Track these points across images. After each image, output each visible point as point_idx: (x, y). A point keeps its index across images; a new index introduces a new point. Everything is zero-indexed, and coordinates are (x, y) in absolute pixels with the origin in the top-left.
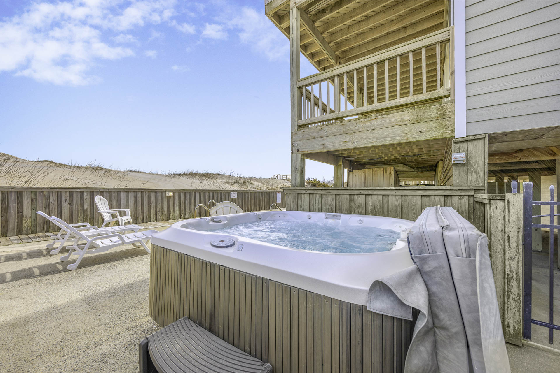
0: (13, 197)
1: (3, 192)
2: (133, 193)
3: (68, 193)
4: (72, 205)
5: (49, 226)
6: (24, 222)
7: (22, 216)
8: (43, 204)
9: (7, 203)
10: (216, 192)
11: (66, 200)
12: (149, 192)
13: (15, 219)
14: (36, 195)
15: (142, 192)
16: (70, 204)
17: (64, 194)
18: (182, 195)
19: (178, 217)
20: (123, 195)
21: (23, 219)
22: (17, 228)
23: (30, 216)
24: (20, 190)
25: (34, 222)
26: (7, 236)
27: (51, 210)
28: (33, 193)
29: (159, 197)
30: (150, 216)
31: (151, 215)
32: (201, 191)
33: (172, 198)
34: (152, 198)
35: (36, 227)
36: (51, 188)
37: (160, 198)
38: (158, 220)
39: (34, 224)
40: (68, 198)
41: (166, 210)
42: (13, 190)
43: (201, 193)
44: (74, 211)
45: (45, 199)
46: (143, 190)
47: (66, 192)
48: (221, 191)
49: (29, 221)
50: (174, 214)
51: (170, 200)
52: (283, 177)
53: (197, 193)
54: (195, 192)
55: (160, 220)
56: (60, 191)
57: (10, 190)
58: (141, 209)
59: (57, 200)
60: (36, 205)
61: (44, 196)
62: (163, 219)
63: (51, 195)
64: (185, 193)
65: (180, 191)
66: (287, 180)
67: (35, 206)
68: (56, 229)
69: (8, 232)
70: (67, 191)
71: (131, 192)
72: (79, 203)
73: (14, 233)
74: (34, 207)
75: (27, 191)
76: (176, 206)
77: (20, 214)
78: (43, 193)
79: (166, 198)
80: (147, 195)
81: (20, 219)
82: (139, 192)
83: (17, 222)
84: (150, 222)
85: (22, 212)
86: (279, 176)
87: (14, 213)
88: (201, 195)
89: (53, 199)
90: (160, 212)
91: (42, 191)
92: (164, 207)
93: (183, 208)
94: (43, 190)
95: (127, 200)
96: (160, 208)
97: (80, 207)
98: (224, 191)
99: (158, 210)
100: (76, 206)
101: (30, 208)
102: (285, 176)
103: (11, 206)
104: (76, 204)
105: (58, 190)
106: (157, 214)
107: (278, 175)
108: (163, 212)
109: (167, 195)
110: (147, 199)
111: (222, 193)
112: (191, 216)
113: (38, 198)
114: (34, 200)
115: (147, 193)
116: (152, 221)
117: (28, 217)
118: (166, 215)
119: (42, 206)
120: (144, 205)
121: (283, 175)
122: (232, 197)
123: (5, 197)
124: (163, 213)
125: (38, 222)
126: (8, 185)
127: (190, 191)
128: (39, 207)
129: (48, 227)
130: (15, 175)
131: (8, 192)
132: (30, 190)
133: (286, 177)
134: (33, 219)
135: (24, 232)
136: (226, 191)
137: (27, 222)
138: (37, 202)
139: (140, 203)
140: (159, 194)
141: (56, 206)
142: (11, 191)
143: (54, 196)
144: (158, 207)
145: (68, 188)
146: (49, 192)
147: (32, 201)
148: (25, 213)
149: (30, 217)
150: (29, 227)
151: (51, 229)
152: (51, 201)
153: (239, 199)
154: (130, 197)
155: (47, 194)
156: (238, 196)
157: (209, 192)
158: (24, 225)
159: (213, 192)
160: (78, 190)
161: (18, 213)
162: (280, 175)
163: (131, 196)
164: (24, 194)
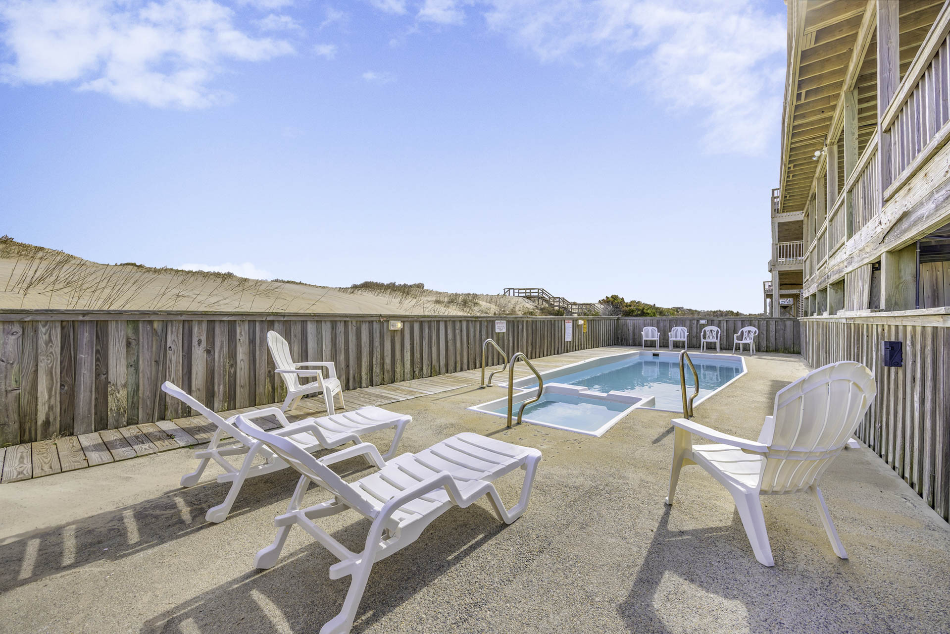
0: (86, 336)
1: (64, 324)
2: (329, 324)
3: (204, 326)
4: (212, 353)
5: (165, 405)
6: (110, 399)
7: (107, 382)
8: (152, 351)
9: (72, 352)
10: (472, 321)
11: (200, 342)
12: (358, 322)
13: (91, 392)
14: (136, 330)
15: (345, 321)
16: (208, 352)
17: (196, 329)
18: (416, 327)
19: (409, 375)
20: (311, 328)
21: (109, 389)
22: (96, 414)
23: (123, 382)
24: (102, 318)
25: (133, 398)
26: (72, 434)
27: (169, 368)
28: (130, 326)
29: (376, 332)
30: (361, 375)
31: (362, 373)
32: (448, 319)
33: (399, 334)
34: (365, 337)
35: (138, 408)
36: (169, 313)
37: (378, 335)
38: (374, 383)
39: (132, 402)
40: (204, 338)
41: (388, 360)
42: (87, 318)
43: (448, 323)
44: (216, 368)
45: (157, 340)
46: (347, 317)
47: (200, 322)
48: (480, 319)
49: (122, 394)
50: (402, 368)
51: (396, 338)
52: (519, 293)
53: (441, 322)
54: (438, 322)
55: (379, 383)
56: (188, 321)
57: (81, 318)
58: (343, 361)
59: (181, 341)
60: (138, 356)
61: (155, 332)
62: (383, 379)
63: (169, 329)
64: (421, 323)
65: (412, 319)
66: (527, 298)
67: (135, 358)
68: (180, 411)
69: (76, 425)
70: (202, 321)
71: (325, 321)
72: (225, 349)
73: (89, 425)
74: (132, 361)
75: (117, 321)
76: (405, 351)
77: (103, 377)
78: (152, 326)
79: (389, 333)
80: (354, 328)
81: (102, 389)
82: (340, 321)
83: (96, 399)
84: (361, 387)
85: (107, 372)
86: (512, 291)
87: (88, 374)
88: (448, 327)
89: (174, 341)
90: (378, 366)
91: (151, 321)
92: (385, 354)
93: (419, 356)
94: (152, 318)
95: (318, 340)
96: (379, 356)
97: (229, 357)
98: (485, 319)
99: (374, 360)
100: (220, 356)
101: (124, 362)
102: (524, 291)
103: (82, 358)
104: (220, 352)
105: (183, 318)
106: (374, 371)
107: (510, 289)
108: (383, 365)
109: (392, 328)
110: (354, 338)
111: (483, 323)
112: (431, 373)
113: (141, 337)
114: (134, 343)
115: (354, 323)
116: (364, 385)
117: (119, 384)
118: (388, 372)
119: (151, 358)
120: (350, 350)
121: (519, 289)
122: (497, 331)
123: (69, 336)
124: (383, 367)
125: (141, 395)
126: (70, 308)
127: (429, 319)
128: (143, 360)
129: (163, 407)
130: (84, 287)
131: (76, 324)
132: (125, 318)
133: (526, 293)
134: (130, 390)
135: (111, 421)
136: (488, 319)
137: (118, 398)
138: (139, 348)
139: (343, 347)
140: (376, 326)
141: (178, 357)
142: (81, 321)
143: (175, 333)
144: (375, 355)
145: (205, 314)
146: (165, 324)
147: (129, 344)
148: (112, 377)
149: (125, 386)
150: (122, 410)
151: (168, 413)
152: (169, 345)
153: (509, 335)
154: (324, 333)
155: (160, 327)
156: (508, 329)
157: (461, 321)
158: (112, 404)
159: (468, 321)
160: (225, 318)
161: (98, 375)
162: (514, 289)
163: (326, 329)
164: (112, 327)
